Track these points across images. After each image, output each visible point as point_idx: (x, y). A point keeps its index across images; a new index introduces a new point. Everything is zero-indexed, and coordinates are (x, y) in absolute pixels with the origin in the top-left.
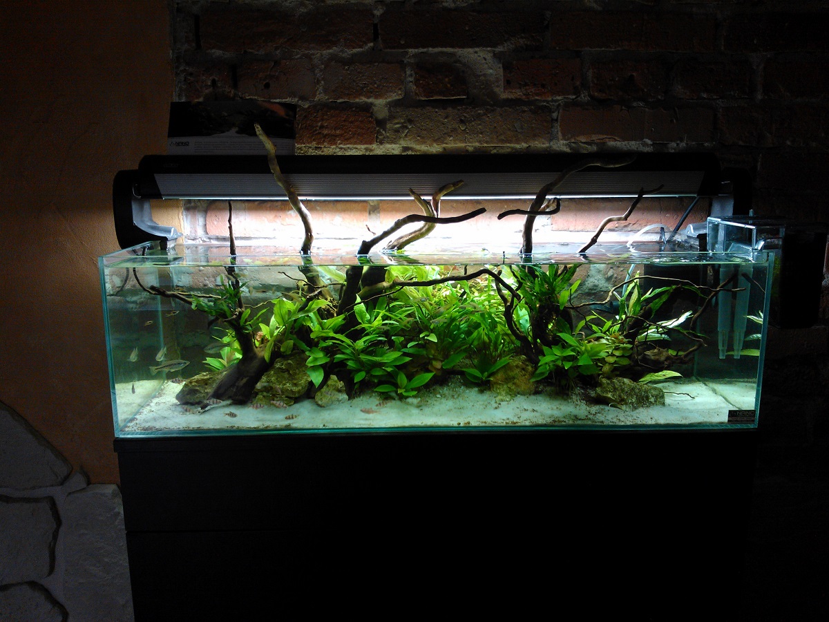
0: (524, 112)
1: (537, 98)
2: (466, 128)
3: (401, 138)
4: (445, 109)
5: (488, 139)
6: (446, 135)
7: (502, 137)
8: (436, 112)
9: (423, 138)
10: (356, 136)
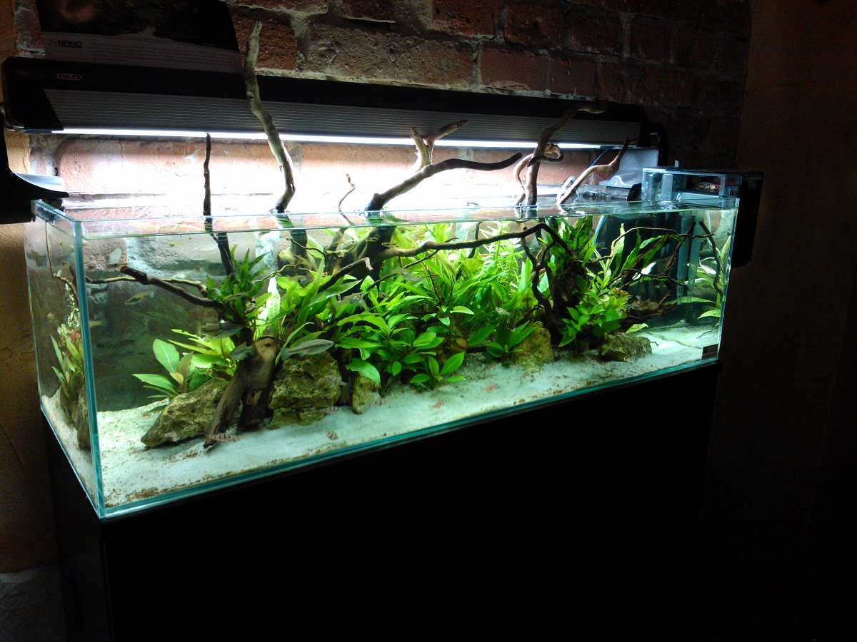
0: (450, 47)
1: (461, 33)
2: (396, 60)
3: (327, 64)
4: (374, 34)
5: (415, 75)
6: (375, 67)
7: (429, 75)
8: (366, 37)
9: (351, 67)
10: (274, 57)
